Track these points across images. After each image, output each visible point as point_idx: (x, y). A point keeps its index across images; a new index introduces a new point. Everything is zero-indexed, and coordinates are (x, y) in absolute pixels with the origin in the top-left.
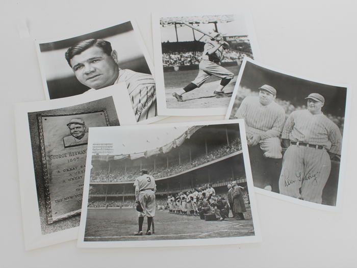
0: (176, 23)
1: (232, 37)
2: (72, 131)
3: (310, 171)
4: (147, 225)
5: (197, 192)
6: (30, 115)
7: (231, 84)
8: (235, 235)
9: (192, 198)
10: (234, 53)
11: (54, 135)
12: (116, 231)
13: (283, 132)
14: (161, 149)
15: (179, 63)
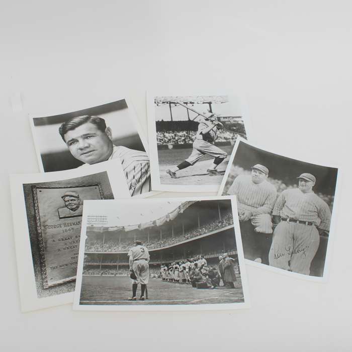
0: (170, 103)
1: (226, 118)
2: (67, 203)
3: (299, 245)
4: (141, 292)
5: (189, 263)
6: (25, 186)
7: (224, 163)
8: (225, 301)
9: (184, 268)
10: (228, 133)
11: (49, 206)
12: (111, 296)
13: (274, 209)
14: (154, 222)
15: (173, 141)
